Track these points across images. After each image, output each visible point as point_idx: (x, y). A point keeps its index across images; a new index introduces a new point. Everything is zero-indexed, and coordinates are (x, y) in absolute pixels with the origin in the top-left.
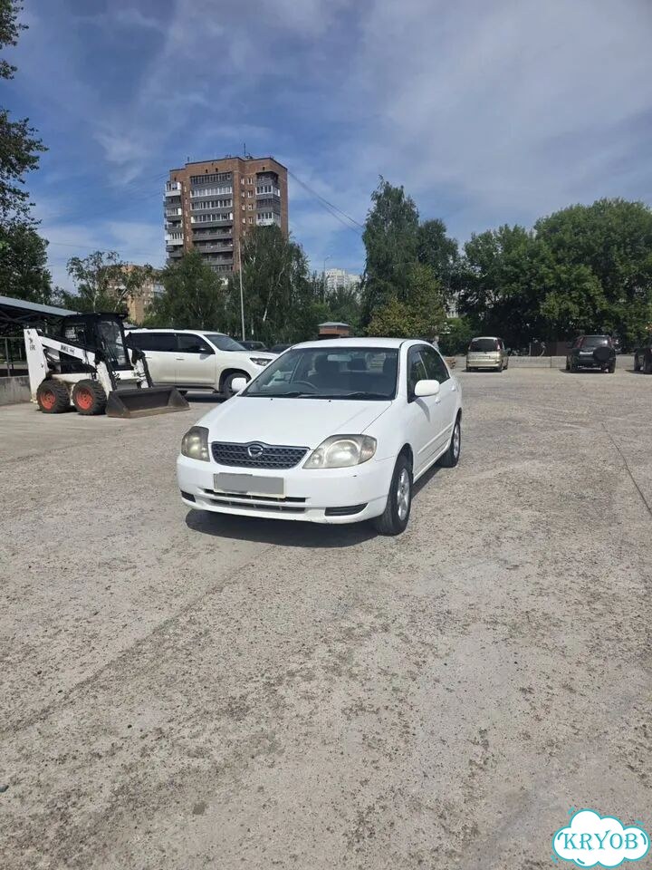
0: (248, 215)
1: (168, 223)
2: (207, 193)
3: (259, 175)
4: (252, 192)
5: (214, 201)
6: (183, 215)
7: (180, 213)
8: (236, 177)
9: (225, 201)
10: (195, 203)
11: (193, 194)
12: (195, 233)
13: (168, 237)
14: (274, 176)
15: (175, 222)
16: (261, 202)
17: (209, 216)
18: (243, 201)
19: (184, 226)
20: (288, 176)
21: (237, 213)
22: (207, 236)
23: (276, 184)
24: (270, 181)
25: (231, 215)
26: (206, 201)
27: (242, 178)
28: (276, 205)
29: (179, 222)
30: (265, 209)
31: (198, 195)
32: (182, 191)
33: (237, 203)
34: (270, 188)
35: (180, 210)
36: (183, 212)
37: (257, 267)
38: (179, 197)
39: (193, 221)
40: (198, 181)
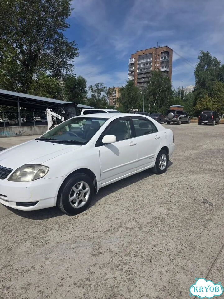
0: (157, 68)
1: (129, 73)
2: (143, 61)
3: (162, 53)
4: (159, 59)
5: (145, 64)
6: (135, 69)
7: (134, 69)
8: (154, 54)
9: (149, 63)
10: (139, 65)
11: (138, 61)
12: (138, 75)
13: (129, 77)
14: (167, 53)
15: (132, 72)
16: (162, 62)
17: (143, 69)
18: (156, 63)
19: (135, 73)
20: (173, 52)
21: (153, 67)
22: (142, 76)
23: (168, 56)
24: (166, 55)
25: (151, 68)
26: (143, 64)
27: (156, 54)
28: (168, 63)
29: (133, 72)
30: (163, 65)
31: (140, 62)
32: (135, 61)
33: (153, 64)
34: (166, 57)
35: (134, 68)
36: (135, 68)
37: (153, 86)
38: (134, 63)
39: (138, 71)
40: (140, 57)
